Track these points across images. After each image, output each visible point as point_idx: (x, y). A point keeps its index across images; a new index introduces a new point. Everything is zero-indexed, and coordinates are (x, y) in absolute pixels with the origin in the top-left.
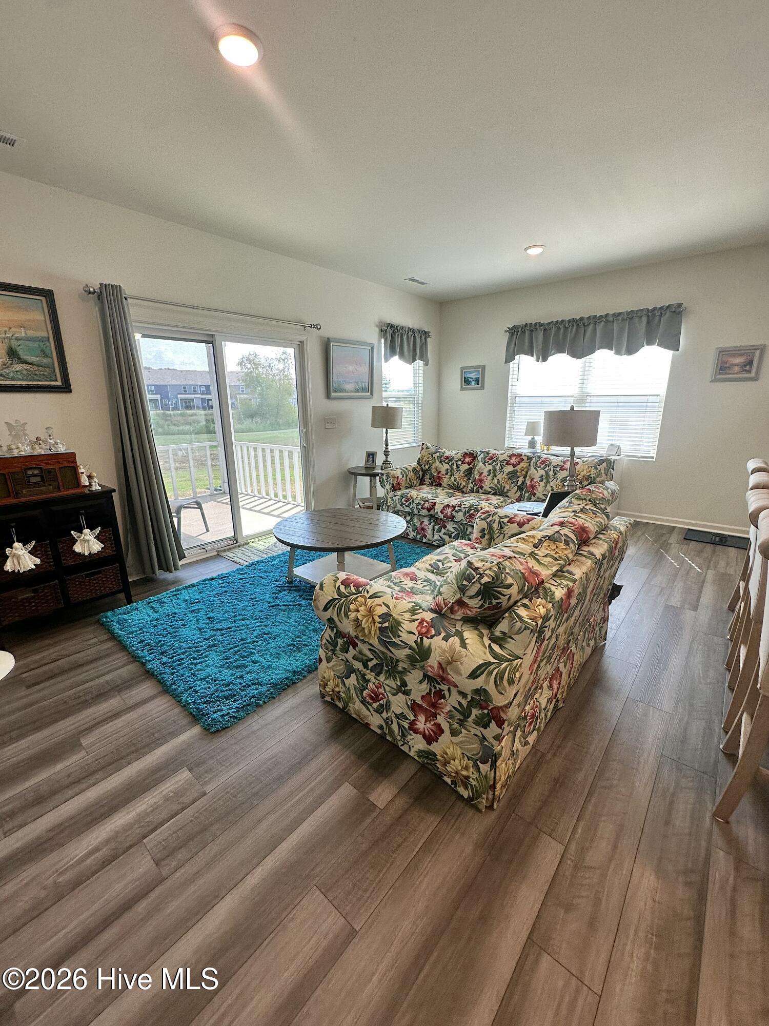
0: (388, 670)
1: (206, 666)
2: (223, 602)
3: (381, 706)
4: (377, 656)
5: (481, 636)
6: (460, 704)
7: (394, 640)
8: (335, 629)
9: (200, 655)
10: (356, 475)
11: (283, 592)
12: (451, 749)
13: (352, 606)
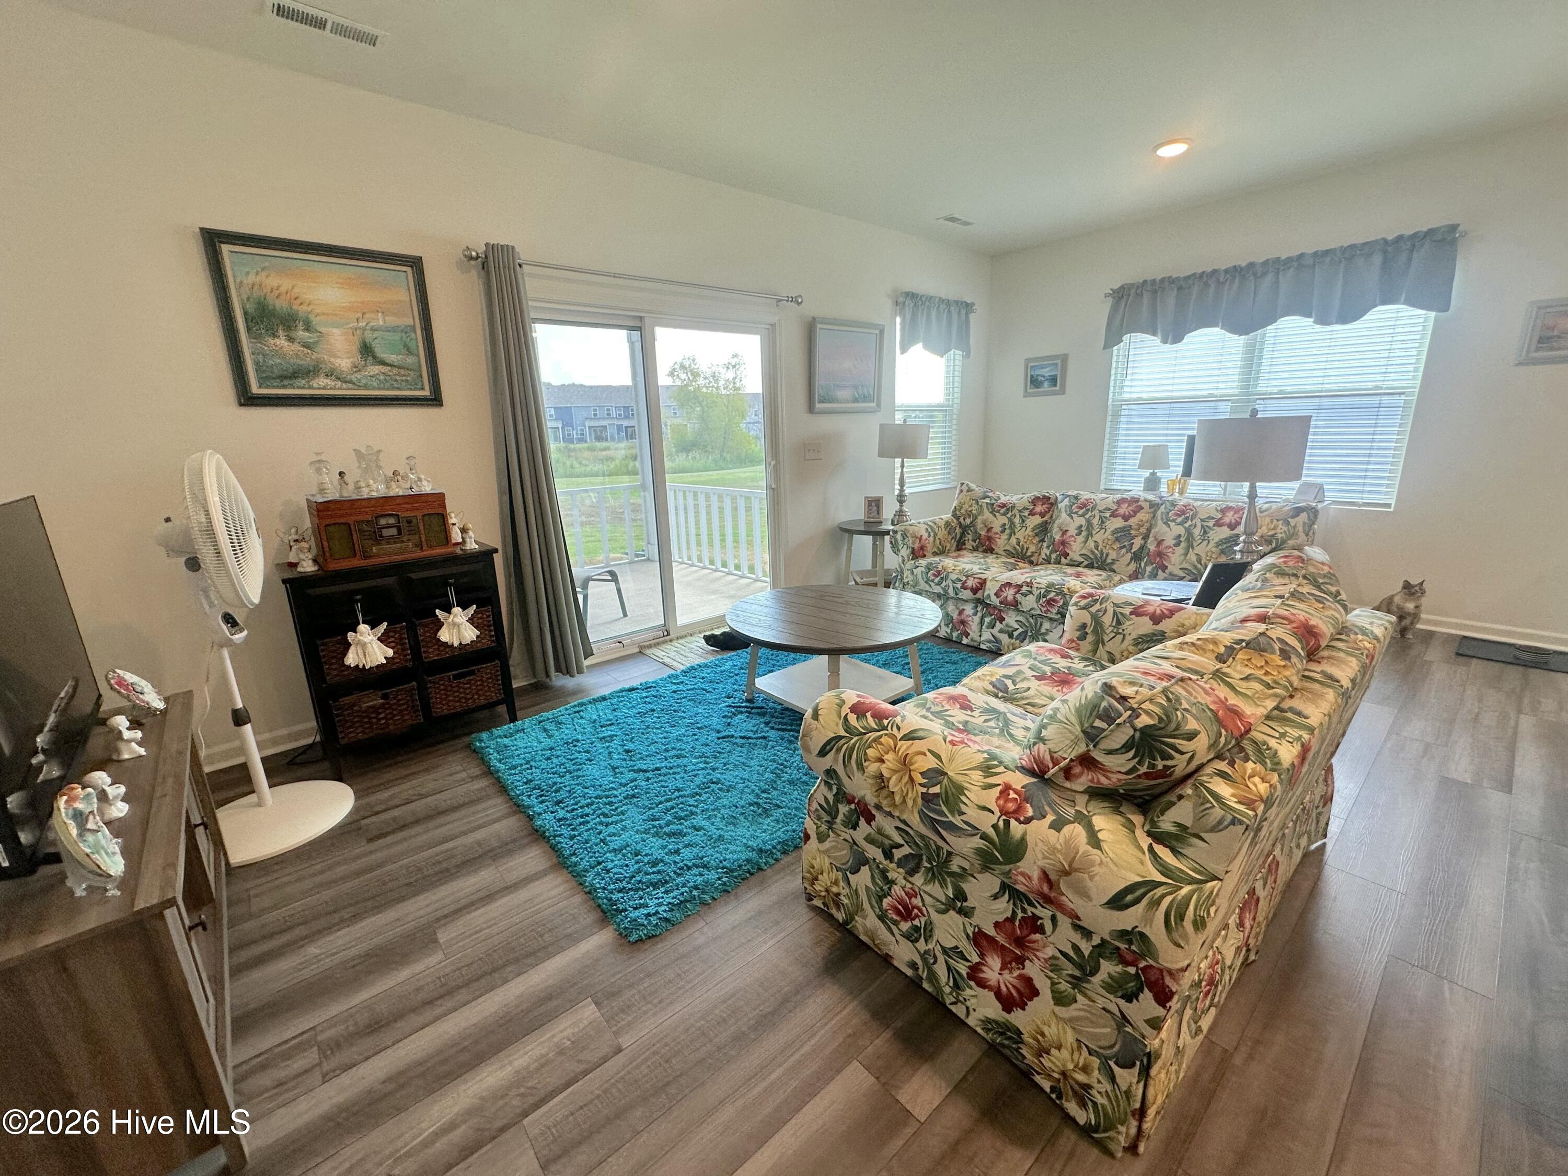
0: (932, 868)
1: (622, 830)
2: (648, 727)
3: (917, 929)
4: (910, 841)
5: (1130, 826)
6: (1076, 948)
7: (951, 818)
8: (835, 788)
9: (613, 810)
10: (851, 532)
11: (739, 716)
12: (1053, 1025)
13: (871, 752)
